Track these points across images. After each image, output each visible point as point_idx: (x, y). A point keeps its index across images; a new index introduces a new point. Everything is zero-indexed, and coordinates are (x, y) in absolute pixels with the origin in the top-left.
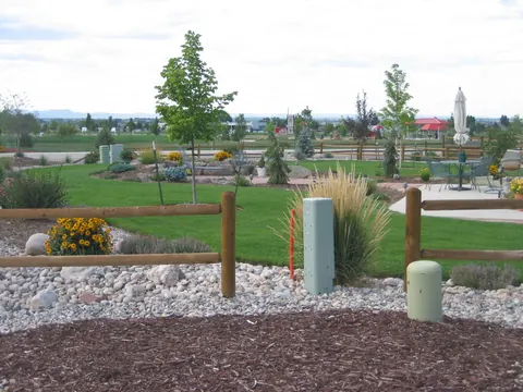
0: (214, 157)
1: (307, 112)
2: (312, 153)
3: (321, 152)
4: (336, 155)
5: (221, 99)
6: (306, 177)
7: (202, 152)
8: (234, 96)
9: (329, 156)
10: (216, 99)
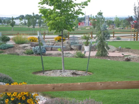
0: (54, 39)
1: (100, 14)
2: (109, 37)
3: (114, 37)
4: (122, 38)
5: (80, 4)
6: (114, 52)
7: (46, 36)
8: (88, 3)
9: (119, 39)
10: (77, 5)
